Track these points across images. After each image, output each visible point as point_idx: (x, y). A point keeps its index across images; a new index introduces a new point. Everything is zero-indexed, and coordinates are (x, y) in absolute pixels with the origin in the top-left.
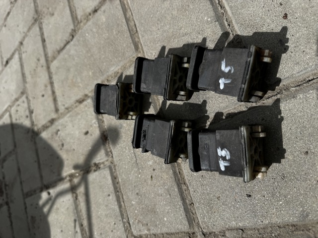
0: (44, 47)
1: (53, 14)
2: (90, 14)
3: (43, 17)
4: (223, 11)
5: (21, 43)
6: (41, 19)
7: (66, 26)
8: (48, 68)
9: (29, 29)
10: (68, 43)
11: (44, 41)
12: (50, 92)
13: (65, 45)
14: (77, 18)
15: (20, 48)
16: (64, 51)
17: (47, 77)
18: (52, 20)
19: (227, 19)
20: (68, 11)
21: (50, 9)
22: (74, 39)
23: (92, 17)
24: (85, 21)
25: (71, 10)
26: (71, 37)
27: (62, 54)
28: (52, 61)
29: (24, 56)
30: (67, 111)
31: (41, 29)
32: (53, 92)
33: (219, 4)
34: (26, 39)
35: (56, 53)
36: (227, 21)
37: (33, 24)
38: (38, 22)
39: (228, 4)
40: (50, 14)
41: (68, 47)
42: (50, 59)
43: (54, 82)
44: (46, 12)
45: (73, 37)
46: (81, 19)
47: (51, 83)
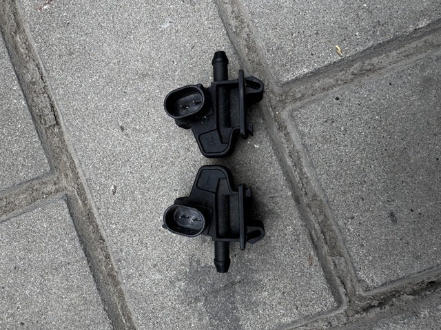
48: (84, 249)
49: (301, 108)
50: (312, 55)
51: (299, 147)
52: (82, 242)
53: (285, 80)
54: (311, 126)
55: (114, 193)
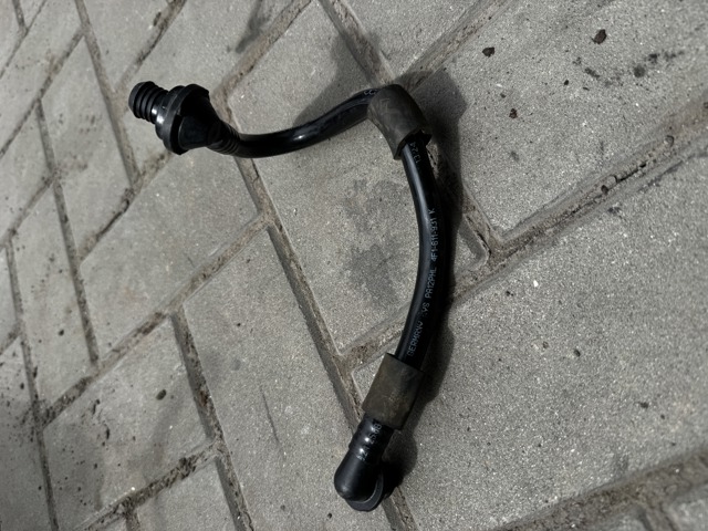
0: (66, 231)
1: (85, 167)
2: (162, 157)
3: (63, 175)
5: (13, 232)
6: (60, 178)
7: (113, 184)
8: (74, 272)
9: (33, 200)
10: (117, 216)
11: (64, 220)
12: (78, 322)
13: (112, 222)
14: (135, 168)
15: (10, 241)
16: (110, 233)
17: (72, 292)
18: (84, 177)
20: (117, 157)
21: (79, 158)
22: (131, 207)
23: (167, 162)
24: (154, 170)
25: (122, 154)
26: (124, 205)
27: (104, 240)
28: (82, 259)
29: (18, 257)
30: (116, 355)
31: (58, 197)
32: (86, 321)
34: (25, 222)
35: (93, 239)
37: (41, 191)
38: (51, 185)
40: (80, 167)
41: (117, 224)
42: (78, 254)
43: (87, 298)
44: (69, 165)
45: (128, 203)
46: (144, 167)
47: (79, 303)
48: (283, 264)
52: (280, 259)
53: (402, 73)
55: (296, 214)
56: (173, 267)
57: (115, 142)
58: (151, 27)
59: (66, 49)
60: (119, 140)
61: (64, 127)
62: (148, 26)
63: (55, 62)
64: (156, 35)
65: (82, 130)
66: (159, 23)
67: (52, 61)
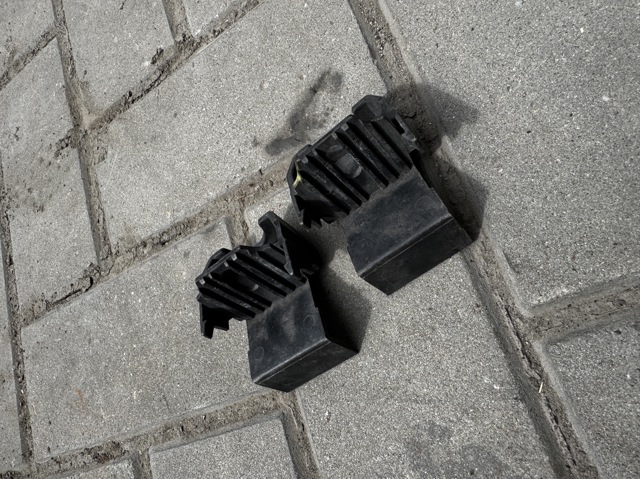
0: (9, 278)
1: (42, 209)
2: (145, 245)
3: (12, 205)
4: (533, 373)
6: (8, 207)
7: (74, 249)
8: (15, 334)
10: (76, 292)
11: (8, 261)
12: (13, 399)
13: (68, 296)
14: (105, 238)
16: (65, 309)
18: (38, 220)
19: (548, 400)
20: (85, 215)
21: (35, 193)
22: (96, 290)
23: (150, 253)
24: (130, 256)
25: (91, 215)
26: (87, 282)
27: (55, 313)
28: (26, 322)
30: (57, 467)
33: (524, 353)
35: (42, 305)
36: (549, 407)
39: (555, 366)
40: (34, 205)
41: (75, 303)
42: (21, 313)
43: (27, 376)
44: (22, 197)
45: (92, 282)
46: (118, 245)
47: (17, 376)
49: (560, 341)
50: (574, 270)
51: (561, 393)
53: (536, 302)
54: (576, 368)
55: (329, 420)
56: (142, 397)
57: (83, 195)
58: (147, 63)
59: (33, 46)
60: (89, 196)
61: (21, 146)
62: (143, 60)
63: (16, 57)
64: (155, 77)
65: (42, 160)
66: (159, 63)
67: (13, 53)
